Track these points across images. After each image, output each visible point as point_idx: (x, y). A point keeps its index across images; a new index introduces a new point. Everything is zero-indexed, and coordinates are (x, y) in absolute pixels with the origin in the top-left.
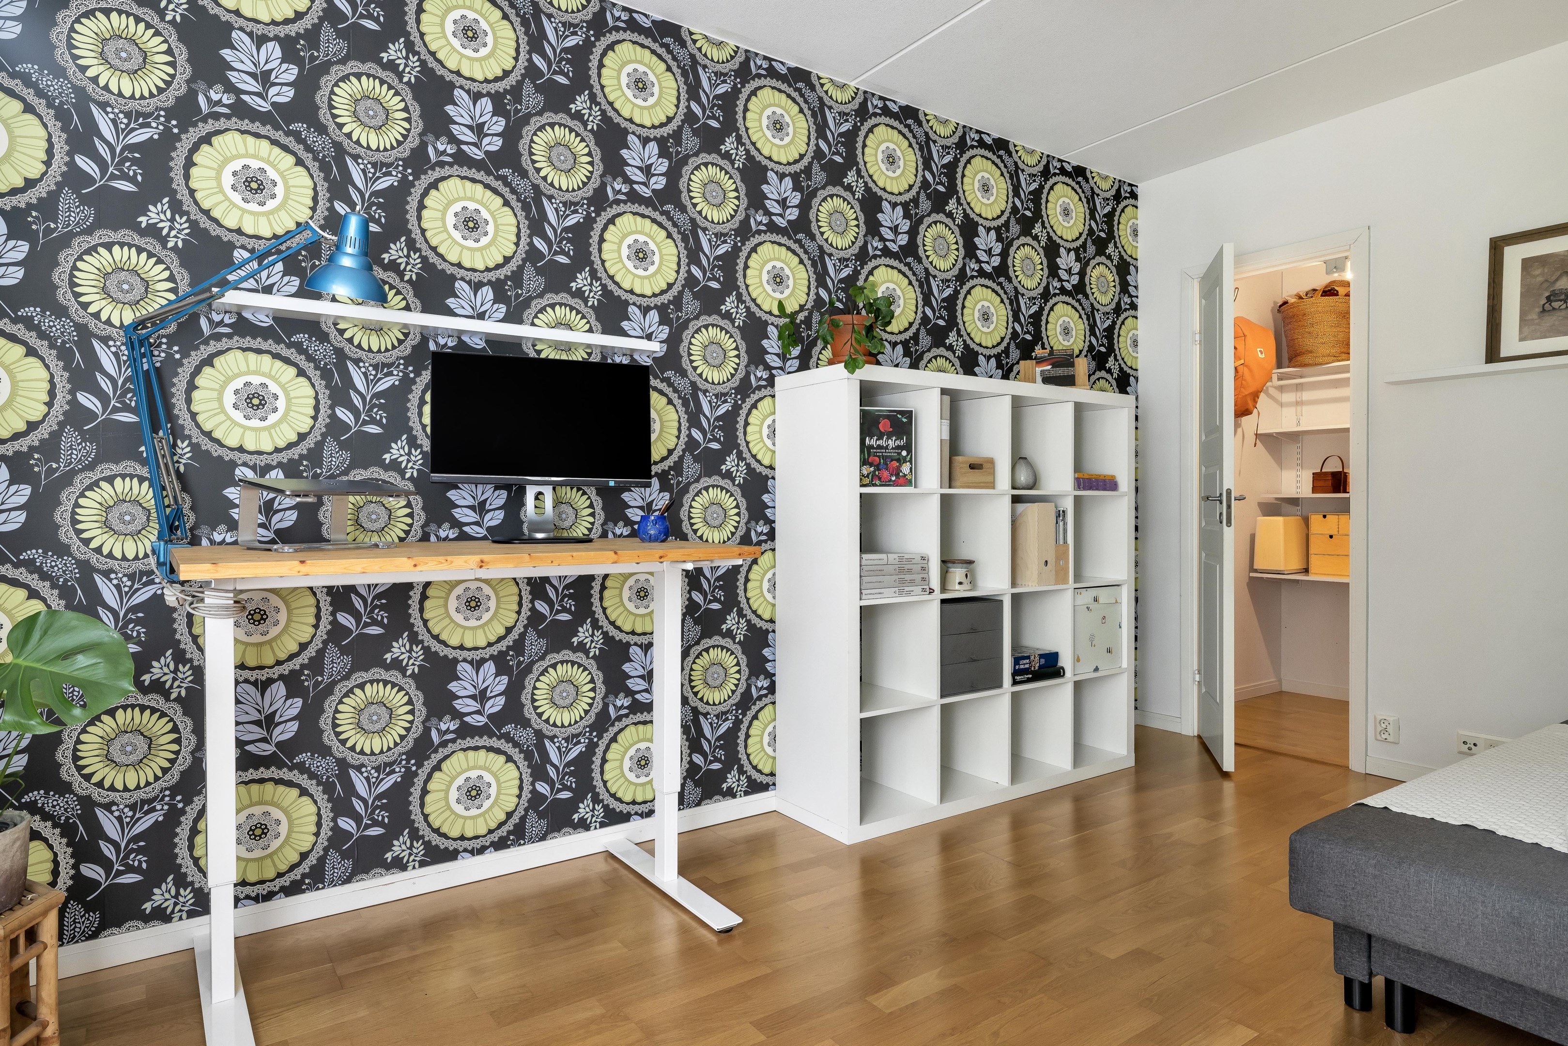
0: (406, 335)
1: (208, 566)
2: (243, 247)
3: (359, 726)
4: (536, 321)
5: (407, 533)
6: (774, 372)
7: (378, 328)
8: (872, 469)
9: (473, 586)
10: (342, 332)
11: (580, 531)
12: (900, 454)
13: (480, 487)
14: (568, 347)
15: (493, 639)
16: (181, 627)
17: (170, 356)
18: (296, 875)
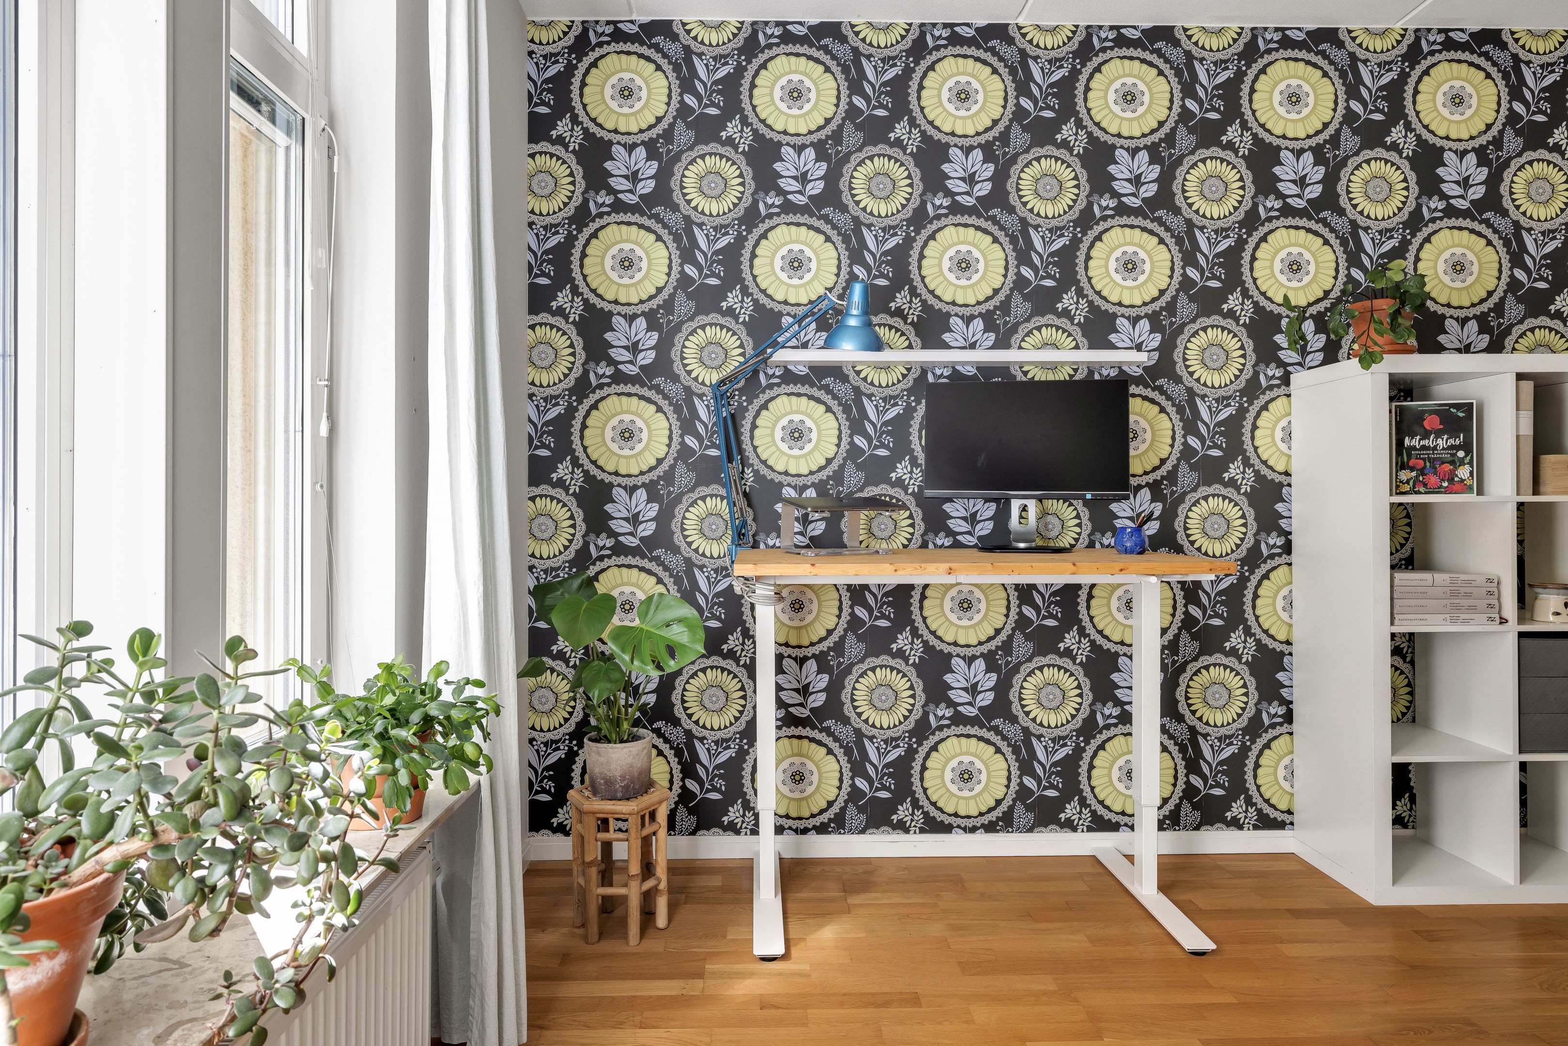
0: (909, 370)
1: (751, 566)
2: (788, 314)
3: (871, 703)
4: (1023, 344)
5: (910, 540)
6: (1290, 368)
7: (886, 367)
8: (1414, 474)
9: (966, 589)
10: (858, 373)
11: (1066, 541)
12: (1454, 455)
13: (972, 501)
14: (1054, 366)
15: (983, 638)
16: (746, 610)
17: (740, 404)
18: (824, 818)
